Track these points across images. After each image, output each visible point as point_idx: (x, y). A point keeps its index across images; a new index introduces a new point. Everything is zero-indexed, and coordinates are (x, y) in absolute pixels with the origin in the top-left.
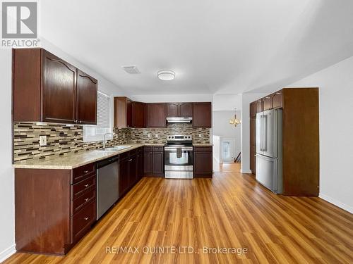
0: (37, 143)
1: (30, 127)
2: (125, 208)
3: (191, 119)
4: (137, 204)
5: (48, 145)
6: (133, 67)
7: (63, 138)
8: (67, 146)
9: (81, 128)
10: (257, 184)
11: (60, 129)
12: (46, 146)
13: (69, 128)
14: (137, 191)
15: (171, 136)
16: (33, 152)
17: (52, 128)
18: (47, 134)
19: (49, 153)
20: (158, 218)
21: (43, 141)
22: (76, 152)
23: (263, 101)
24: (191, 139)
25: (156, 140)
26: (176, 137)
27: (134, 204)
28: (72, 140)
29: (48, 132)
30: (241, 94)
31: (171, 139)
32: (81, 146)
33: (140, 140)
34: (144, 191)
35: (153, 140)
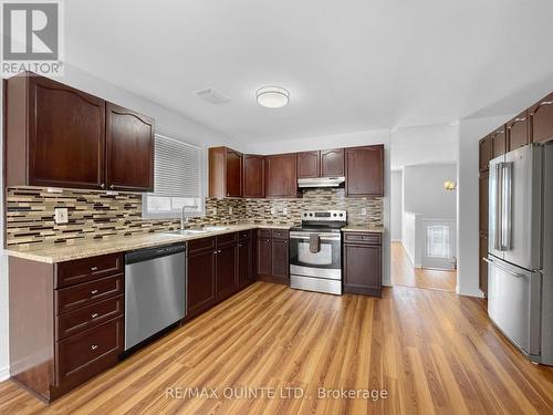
0: (51, 218)
1: (37, 195)
2: (190, 334)
3: (342, 179)
4: (214, 330)
5: (71, 222)
6: (210, 90)
7: (102, 212)
8: (108, 225)
9: (139, 197)
10: (490, 327)
11: (96, 199)
12: (66, 224)
13: (113, 197)
14: (231, 306)
15: (309, 213)
16: (42, 233)
17: (78, 196)
18: (68, 205)
19: (74, 235)
20: (227, 366)
21: (61, 216)
22: (128, 234)
23: (508, 130)
24: (344, 219)
25: (285, 219)
26: (317, 215)
27: (210, 329)
28: (121, 216)
29: (71, 202)
30: (457, 123)
31: (308, 218)
32: (140, 225)
33: (259, 219)
34: (242, 307)
35: (280, 219)
